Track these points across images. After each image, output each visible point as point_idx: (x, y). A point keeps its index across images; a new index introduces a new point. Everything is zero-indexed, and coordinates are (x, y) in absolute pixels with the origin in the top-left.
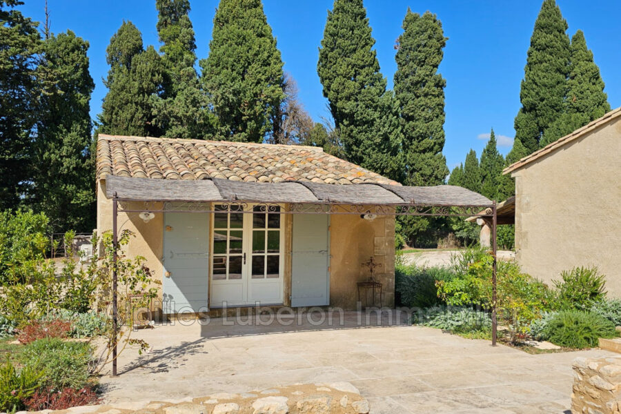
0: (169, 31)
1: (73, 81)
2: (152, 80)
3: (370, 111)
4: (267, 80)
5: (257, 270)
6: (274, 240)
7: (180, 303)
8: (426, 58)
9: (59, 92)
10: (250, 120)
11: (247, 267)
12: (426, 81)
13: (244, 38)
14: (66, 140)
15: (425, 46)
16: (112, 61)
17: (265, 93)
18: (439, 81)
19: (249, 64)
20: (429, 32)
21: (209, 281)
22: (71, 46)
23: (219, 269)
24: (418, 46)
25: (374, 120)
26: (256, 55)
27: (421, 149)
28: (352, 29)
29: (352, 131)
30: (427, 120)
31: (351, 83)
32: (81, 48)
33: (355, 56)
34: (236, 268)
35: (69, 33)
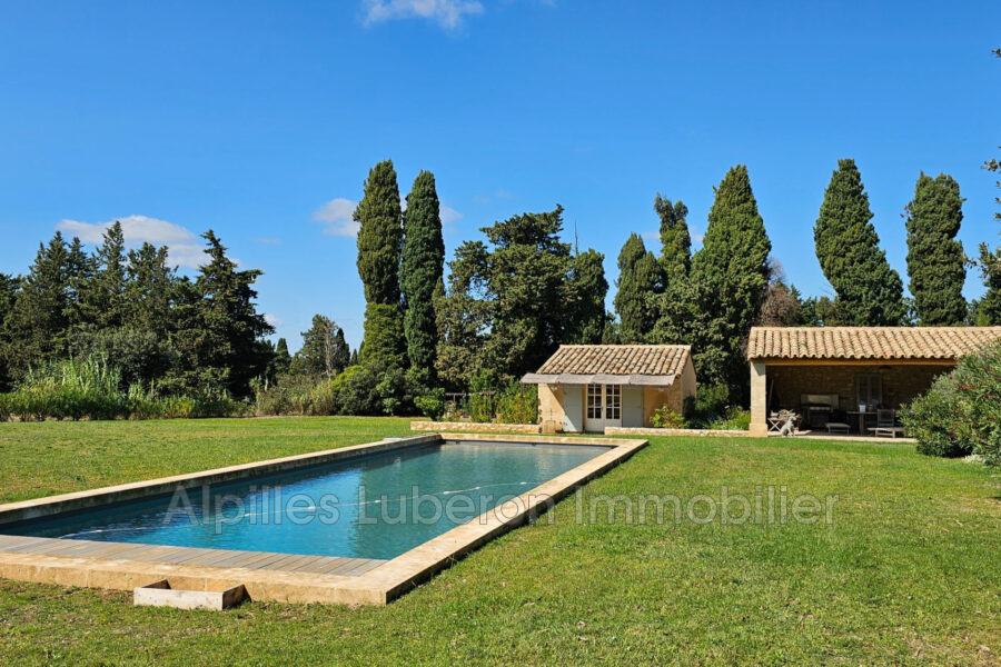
0: (669, 234)
1: (590, 288)
2: (648, 280)
3: (857, 287)
4: (747, 269)
5: (609, 416)
6: (617, 399)
7: (570, 427)
8: (933, 225)
9: (579, 298)
10: (729, 306)
11: (604, 413)
12: (935, 249)
13: (728, 234)
14: (585, 332)
15: (933, 212)
16: (621, 265)
17: (744, 281)
18: (951, 247)
19: (731, 256)
20: (937, 197)
21: (584, 419)
22: (589, 261)
23: (590, 416)
24: (925, 212)
25: (861, 295)
26: (737, 248)
27: (931, 319)
28: (843, 208)
29: (845, 306)
30: (936, 289)
31: (840, 261)
32: (598, 261)
33: (844, 234)
34: (598, 416)
35: (590, 250)
